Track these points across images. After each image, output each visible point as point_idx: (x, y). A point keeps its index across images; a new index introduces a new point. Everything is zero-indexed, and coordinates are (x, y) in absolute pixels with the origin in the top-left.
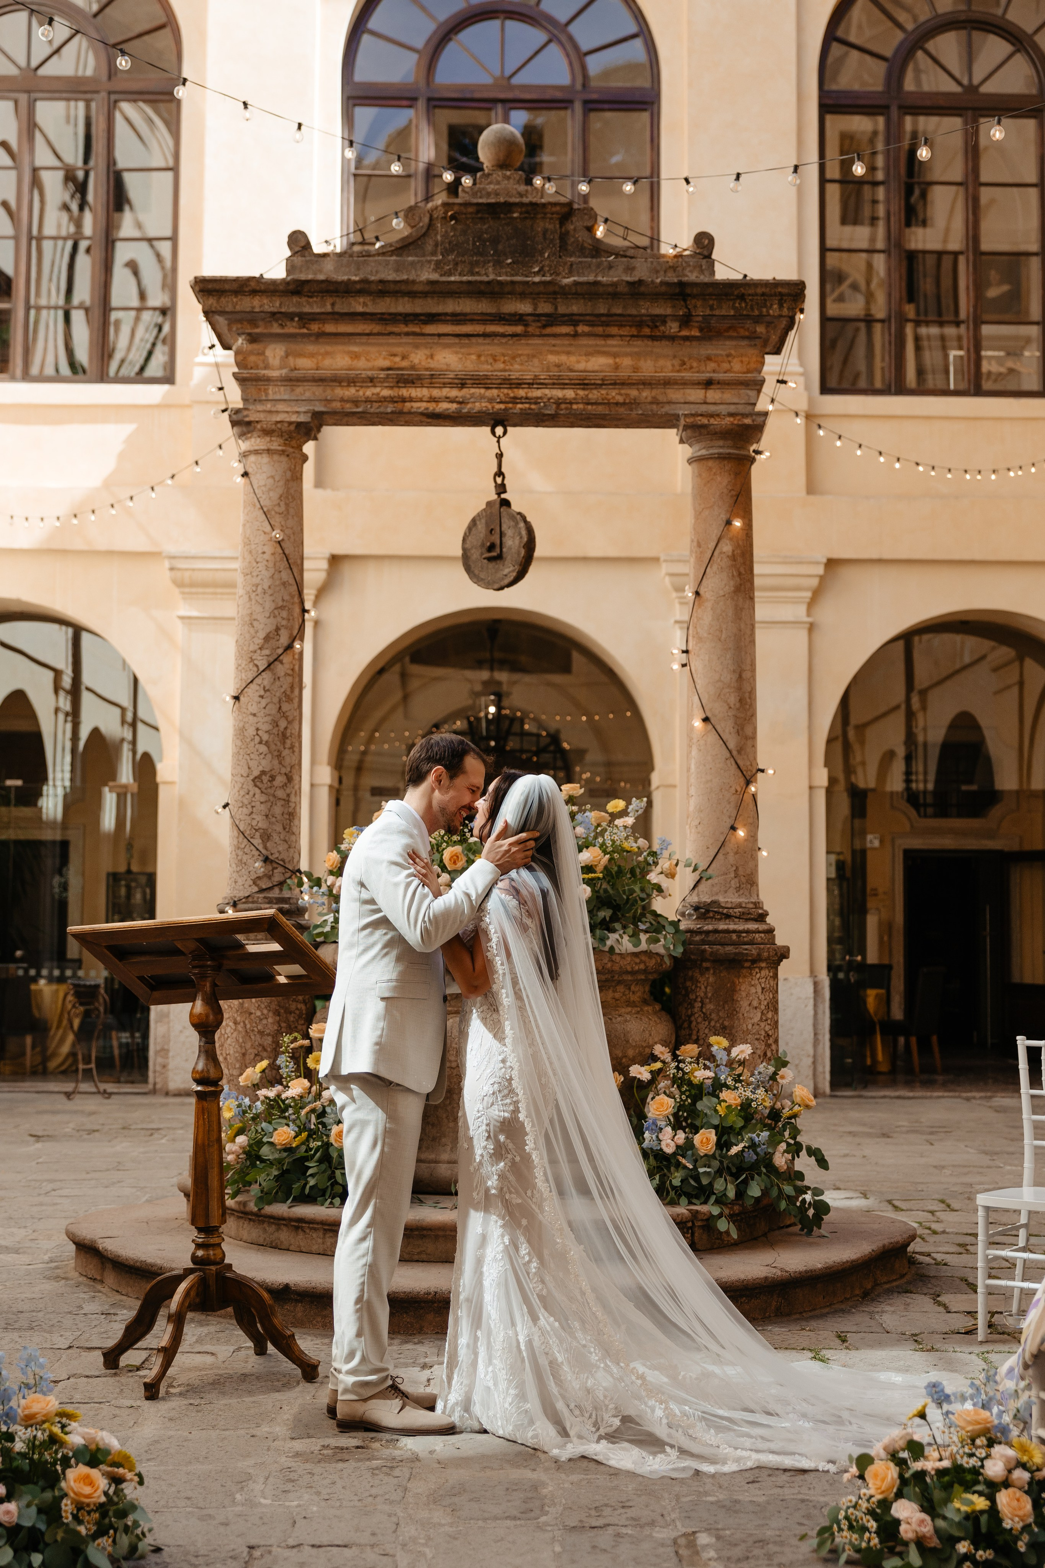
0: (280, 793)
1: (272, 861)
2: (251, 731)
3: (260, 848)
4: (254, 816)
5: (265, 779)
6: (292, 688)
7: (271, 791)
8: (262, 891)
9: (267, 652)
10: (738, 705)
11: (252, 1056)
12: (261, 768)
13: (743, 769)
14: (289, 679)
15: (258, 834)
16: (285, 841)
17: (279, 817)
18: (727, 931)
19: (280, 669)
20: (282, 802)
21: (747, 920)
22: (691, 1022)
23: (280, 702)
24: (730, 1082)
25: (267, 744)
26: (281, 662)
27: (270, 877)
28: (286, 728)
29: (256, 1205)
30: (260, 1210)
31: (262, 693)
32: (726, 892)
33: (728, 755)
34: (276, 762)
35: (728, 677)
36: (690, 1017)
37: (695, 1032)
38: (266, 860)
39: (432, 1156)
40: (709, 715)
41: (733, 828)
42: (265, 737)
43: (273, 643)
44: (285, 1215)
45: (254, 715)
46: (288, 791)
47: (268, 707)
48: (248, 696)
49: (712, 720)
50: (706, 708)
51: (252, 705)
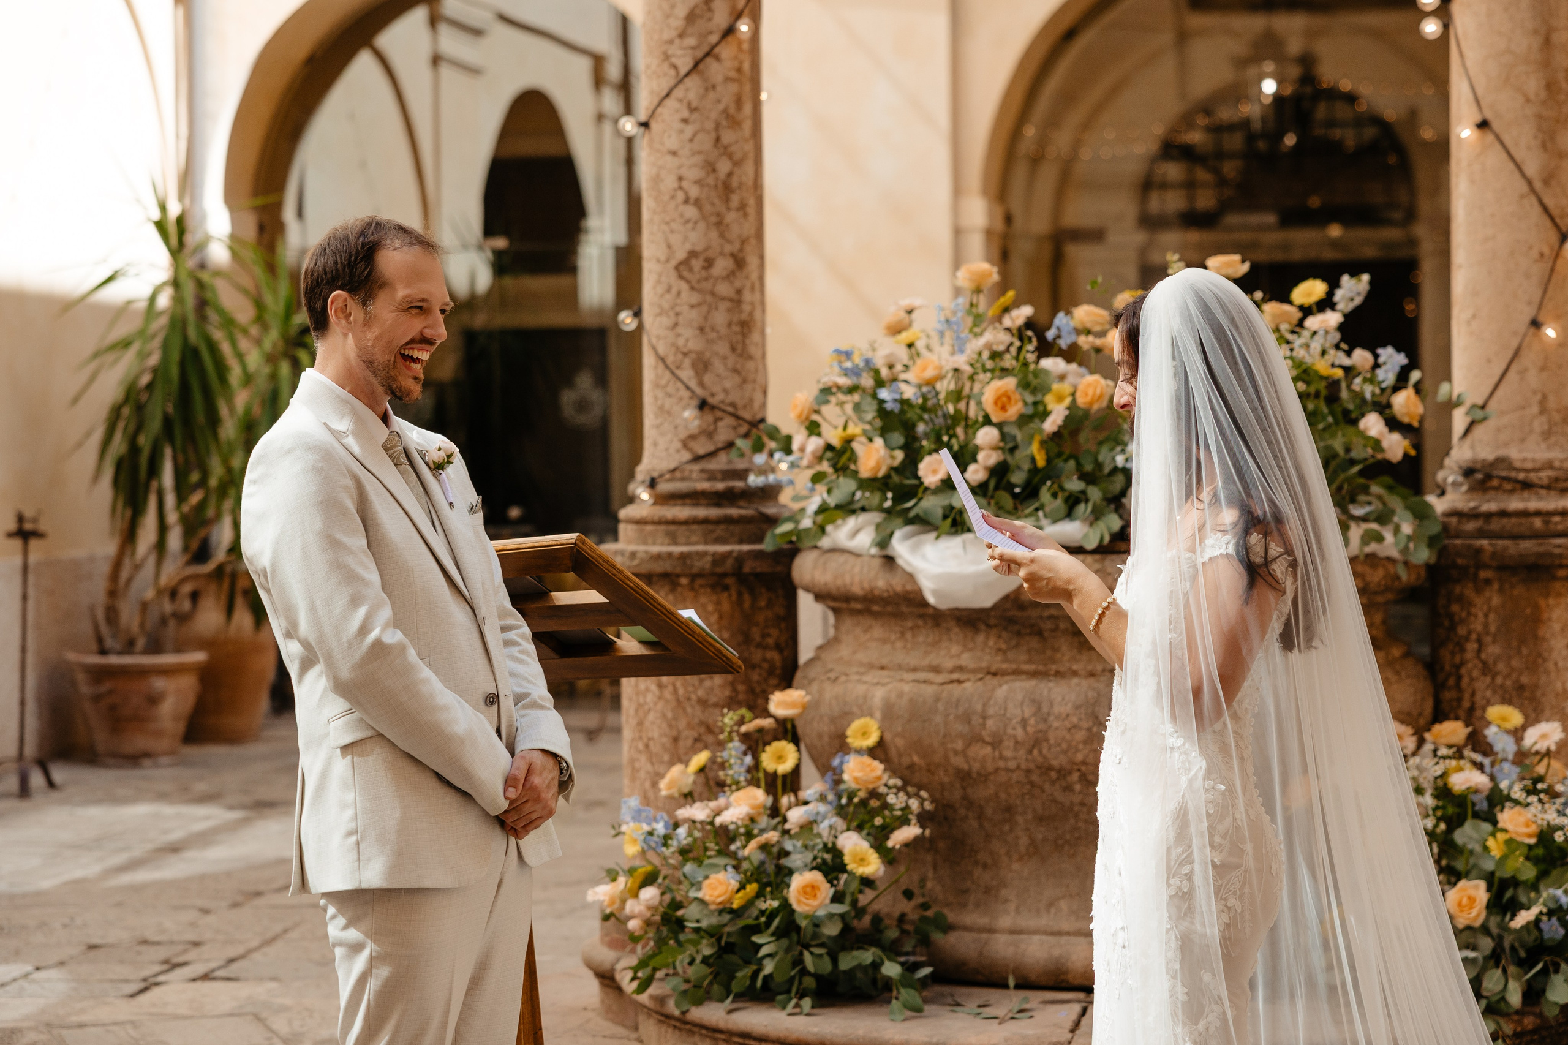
0: (724, 289)
1: (713, 408)
2: (670, 182)
3: (693, 384)
4: (679, 330)
5: (697, 264)
6: (739, 102)
7: (707, 285)
8: (697, 459)
9: (691, 41)
10: (1543, 94)
11: (689, 742)
12: (688, 246)
13: (1555, 212)
14: (733, 88)
15: (687, 362)
16: (736, 371)
17: (723, 331)
18: (1525, 514)
19: (716, 70)
20: (727, 304)
21: (1563, 491)
22: (1459, 678)
23: (717, 128)
24: (1517, 793)
25: (697, 203)
26: (717, 58)
27: (710, 435)
28: (730, 175)
29: (677, 1005)
30: (684, 1013)
31: (685, 114)
32: (1523, 440)
33: (1525, 188)
34: (714, 234)
35: (1525, 43)
36: (1458, 667)
37: (1467, 696)
38: (703, 405)
39: (983, 921)
40: (1489, 115)
41: (1536, 324)
42: (694, 192)
43: (701, 25)
44: (722, 1025)
45: (674, 153)
46: (738, 284)
47: (696, 139)
48: (663, 121)
49: (1495, 124)
50: (1483, 103)
51: (670, 137)
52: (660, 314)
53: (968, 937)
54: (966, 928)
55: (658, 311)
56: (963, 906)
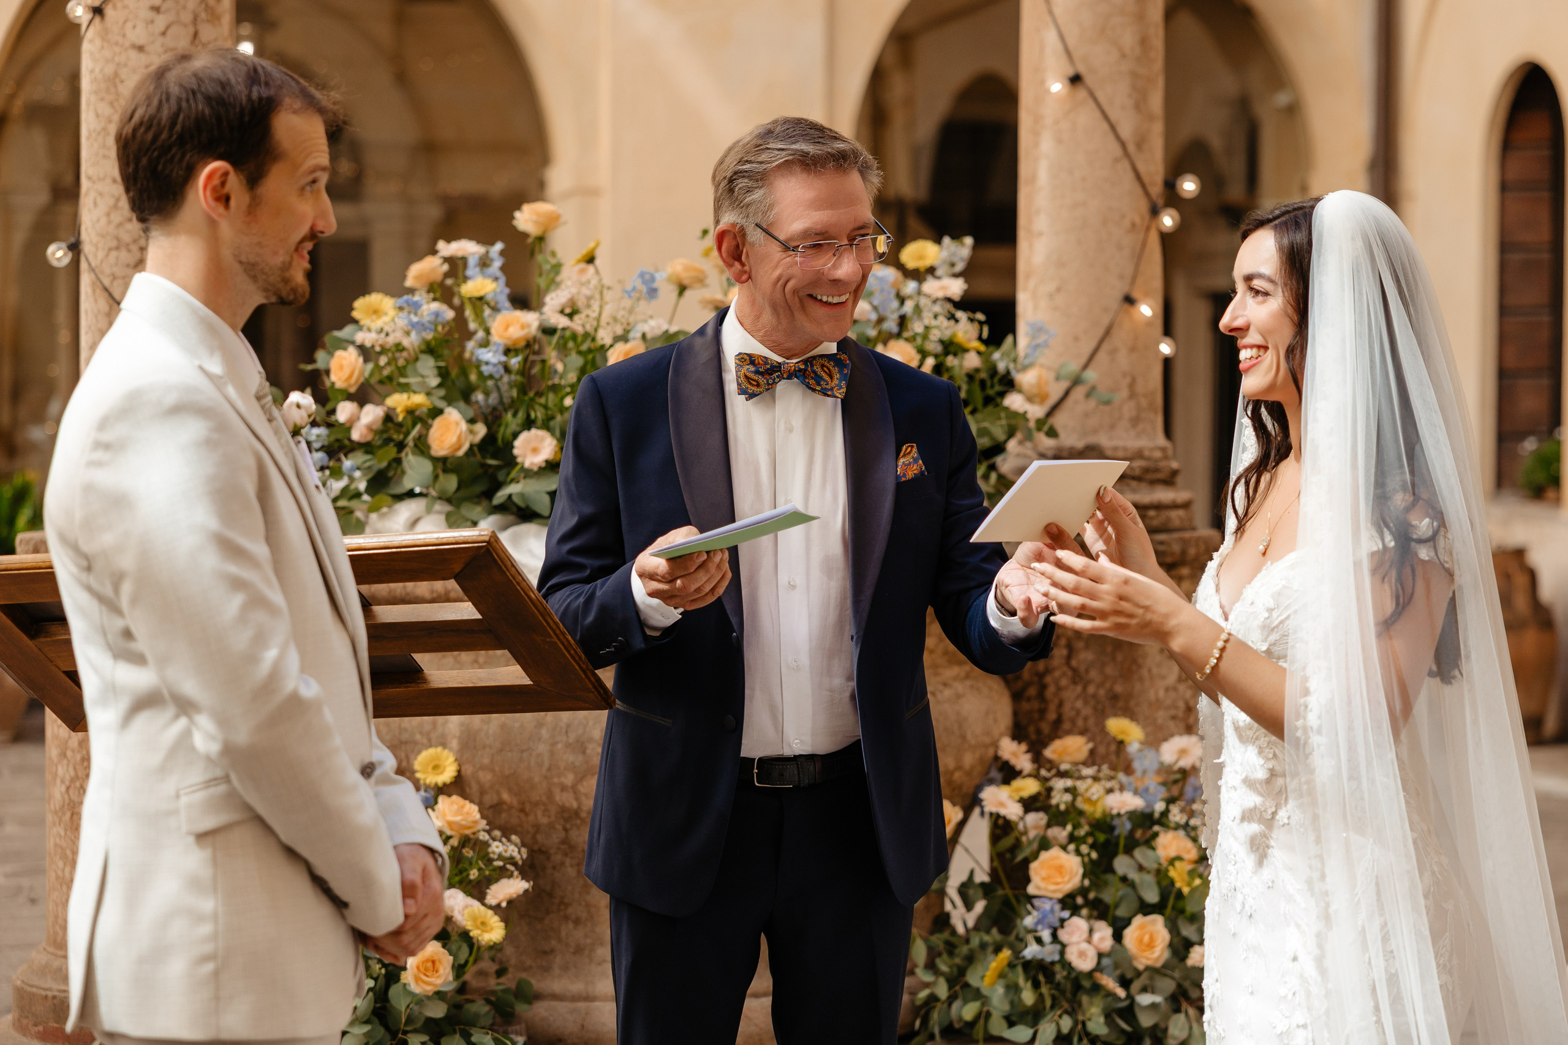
10: (1137, 51)
21: (1153, 483)
22: (1043, 687)
23: (195, 20)
24: (1177, 816)
32: (1112, 427)
33: (1118, 151)
36: (1041, 676)
37: (1052, 707)
39: (577, 987)
40: (1082, 69)
41: (1129, 300)
45: (140, 49)
47: (169, 33)
48: (125, 7)
49: (1088, 79)
50: (1076, 55)
51: (134, 27)
52: (117, 248)
53: (562, 1007)
54: (555, 997)
55: (114, 243)
56: (546, 969)
